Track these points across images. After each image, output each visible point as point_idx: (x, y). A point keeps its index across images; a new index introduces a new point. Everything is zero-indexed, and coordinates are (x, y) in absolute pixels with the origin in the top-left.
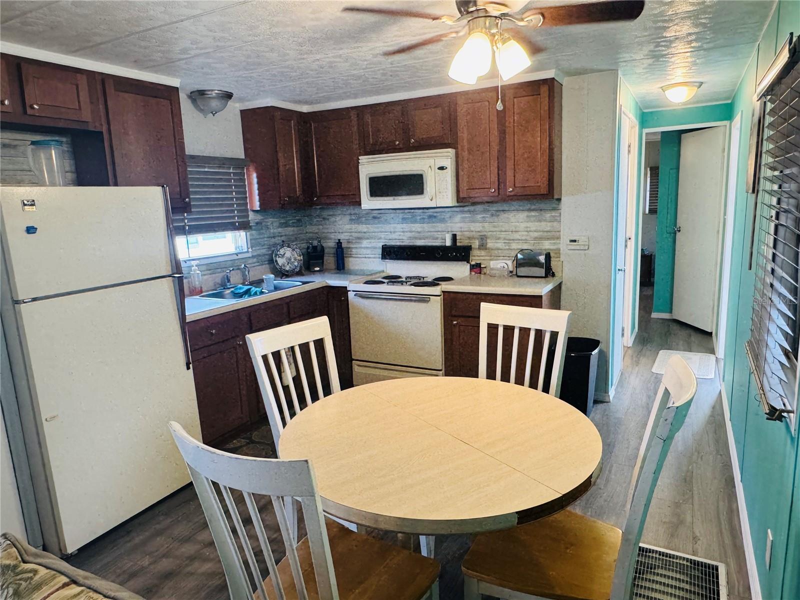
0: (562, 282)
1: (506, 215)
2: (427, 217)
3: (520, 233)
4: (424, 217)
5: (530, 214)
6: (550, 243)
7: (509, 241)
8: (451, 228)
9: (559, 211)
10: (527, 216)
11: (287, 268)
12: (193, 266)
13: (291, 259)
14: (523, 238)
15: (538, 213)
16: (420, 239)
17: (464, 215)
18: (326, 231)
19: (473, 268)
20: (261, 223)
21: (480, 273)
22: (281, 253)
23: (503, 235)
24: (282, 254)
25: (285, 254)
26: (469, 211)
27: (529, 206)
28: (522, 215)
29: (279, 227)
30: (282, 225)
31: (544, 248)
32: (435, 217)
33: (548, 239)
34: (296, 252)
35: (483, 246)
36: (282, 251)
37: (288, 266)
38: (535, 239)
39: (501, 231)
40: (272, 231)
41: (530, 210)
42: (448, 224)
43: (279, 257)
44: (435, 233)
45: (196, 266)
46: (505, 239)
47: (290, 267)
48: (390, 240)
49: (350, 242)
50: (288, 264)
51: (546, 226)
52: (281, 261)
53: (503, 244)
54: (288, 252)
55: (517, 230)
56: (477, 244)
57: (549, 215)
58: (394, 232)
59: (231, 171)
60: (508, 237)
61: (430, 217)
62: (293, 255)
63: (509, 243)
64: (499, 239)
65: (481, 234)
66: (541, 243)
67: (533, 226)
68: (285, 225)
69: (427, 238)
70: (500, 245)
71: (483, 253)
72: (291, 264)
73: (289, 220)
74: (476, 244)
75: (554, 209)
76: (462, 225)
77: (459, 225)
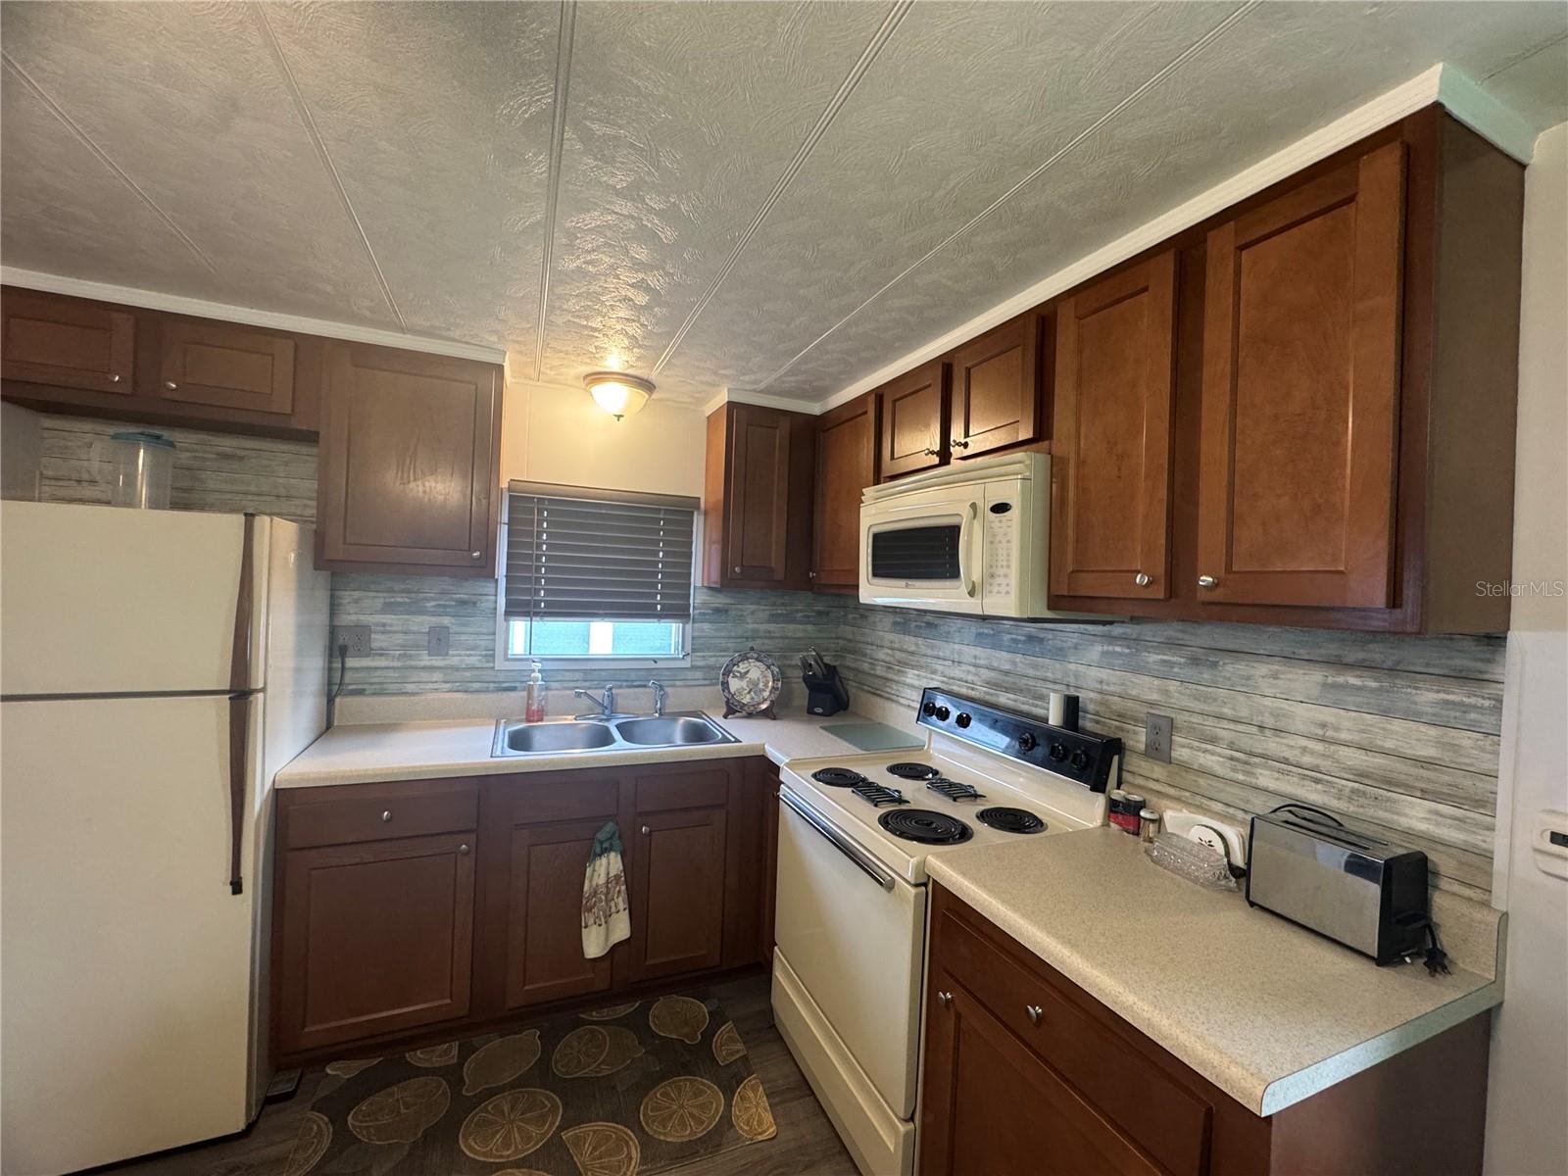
0: (1501, 1004)
1: (1241, 668)
2: (1023, 638)
3: (1291, 741)
4: (1019, 637)
5: (1341, 679)
6: (1437, 813)
7: (1246, 758)
8: (1076, 677)
9: (1492, 689)
10: (1325, 685)
11: (746, 700)
12: (534, 671)
13: (758, 684)
14: (1307, 760)
15: (1376, 679)
16: (1007, 690)
17: (1111, 648)
18: (862, 639)
19: (1114, 808)
20: (727, 611)
21: (1138, 834)
22: (739, 669)
23: (1225, 731)
24: (743, 671)
25: (748, 671)
26: (1123, 639)
27: (1332, 649)
28: (1308, 680)
29: (769, 621)
30: (774, 618)
31: (1404, 822)
32: (1041, 640)
33: (1424, 794)
34: (772, 672)
35: (1158, 751)
36: (742, 667)
37: (748, 696)
38: (1361, 775)
39: (1220, 717)
40: (750, 626)
41: (1337, 663)
42: (1072, 667)
43: (735, 676)
44: (1039, 684)
45: (540, 671)
46: (1231, 746)
47: (752, 698)
48: (953, 678)
49: (890, 668)
50: (749, 692)
51: (1415, 739)
52: (734, 684)
53: (1229, 763)
54: (755, 671)
55: (1280, 725)
56: (1143, 738)
57: (1432, 696)
58: (959, 662)
59: (661, 516)
60: (1245, 742)
61: (1031, 638)
62: (765, 677)
63: (1246, 763)
64: (1213, 740)
65: (1153, 711)
66: (1389, 800)
67: (1347, 723)
68: (789, 619)
69: (1021, 691)
70: (1212, 761)
71: (1158, 771)
72: (755, 693)
73: (797, 611)
74: (1138, 738)
75: (1463, 677)
76: (1105, 674)
77: (1095, 673)
